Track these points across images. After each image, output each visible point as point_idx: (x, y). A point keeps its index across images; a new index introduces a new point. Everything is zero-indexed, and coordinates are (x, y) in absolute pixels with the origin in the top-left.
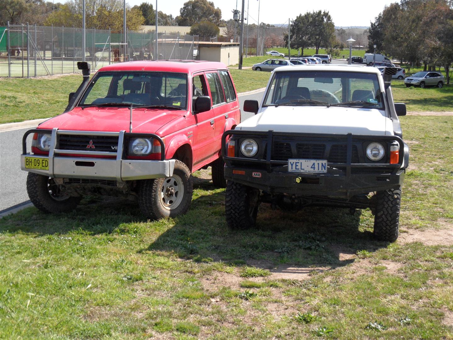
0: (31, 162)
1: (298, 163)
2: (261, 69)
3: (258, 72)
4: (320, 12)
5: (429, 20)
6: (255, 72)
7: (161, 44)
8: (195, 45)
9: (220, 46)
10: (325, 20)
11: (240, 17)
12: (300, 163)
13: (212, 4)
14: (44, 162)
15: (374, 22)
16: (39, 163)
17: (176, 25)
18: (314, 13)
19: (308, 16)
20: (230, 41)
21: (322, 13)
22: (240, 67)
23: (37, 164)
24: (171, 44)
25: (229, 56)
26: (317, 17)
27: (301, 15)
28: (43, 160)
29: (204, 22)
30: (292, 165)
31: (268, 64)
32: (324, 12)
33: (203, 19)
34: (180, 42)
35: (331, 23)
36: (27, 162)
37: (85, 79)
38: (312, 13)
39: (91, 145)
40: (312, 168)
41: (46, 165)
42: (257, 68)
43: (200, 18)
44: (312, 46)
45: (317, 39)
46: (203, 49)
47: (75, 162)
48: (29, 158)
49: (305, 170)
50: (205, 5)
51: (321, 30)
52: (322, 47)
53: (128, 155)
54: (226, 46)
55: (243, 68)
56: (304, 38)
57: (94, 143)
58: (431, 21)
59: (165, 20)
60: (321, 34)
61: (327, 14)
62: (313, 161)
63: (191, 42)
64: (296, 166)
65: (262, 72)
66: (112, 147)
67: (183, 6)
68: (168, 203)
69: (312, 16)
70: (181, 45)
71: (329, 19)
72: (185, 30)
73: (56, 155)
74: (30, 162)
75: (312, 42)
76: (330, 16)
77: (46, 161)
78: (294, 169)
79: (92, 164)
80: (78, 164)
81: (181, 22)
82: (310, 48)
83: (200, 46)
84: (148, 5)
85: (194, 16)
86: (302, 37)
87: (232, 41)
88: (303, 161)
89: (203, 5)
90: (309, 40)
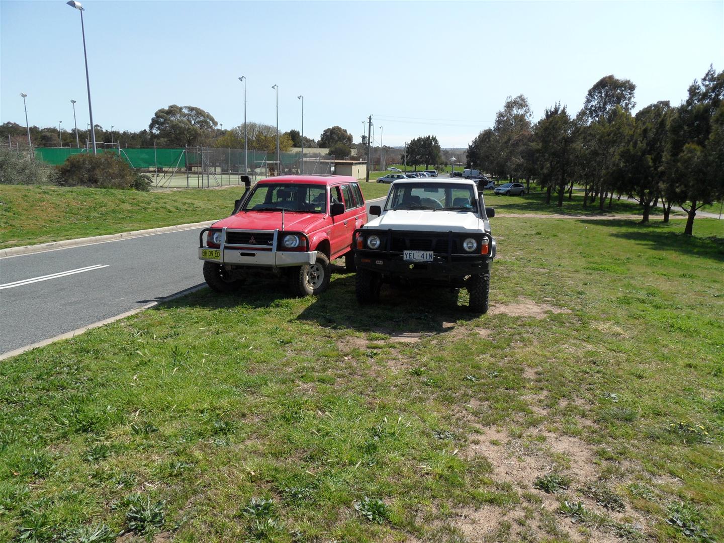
1: (411, 253)
2: (383, 182)
3: (381, 184)
4: (429, 137)
5: (515, 142)
6: (379, 184)
7: (306, 162)
8: (332, 163)
9: (351, 164)
10: (433, 143)
11: (367, 141)
12: (413, 254)
13: (345, 131)
15: (471, 144)
16: (213, 254)
17: (317, 147)
18: (425, 138)
19: (420, 140)
20: (359, 160)
21: (431, 138)
22: (367, 180)
23: (211, 255)
24: (314, 163)
25: (359, 172)
26: (427, 140)
28: (215, 252)
29: (339, 145)
30: (406, 255)
31: (388, 178)
32: (432, 137)
33: (339, 143)
34: (320, 161)
35: (438, 145)
36: (203, 253)
37: (247, 190)
38: (423, 137)
39: (252, 240)
40: (421, 257)
41: (218, 256)
42: (380, 181)
43: (336, 142)
44: (423, 164)
45: (427, 158)
46: (339, 166)
47: (240, 253)
48: (205, 250)
49: (416, 259)
50: (340, 131)
51: (430, 151)
52: (431, 164)
53: (281, 247)
54: (356, 164)
55: (369, 181)
56: (416, 158)
57: (255, 238)
58: (517, 143)
59: (309, 143)
60: (430, 154)
61: (435, 138)
62: (422, 252)
63: (329, 161)
64: (410, 256)
65: (384, 184)
66: (268, 242)
67: (323, 133)
68: (312, 284)
69: (423, 140)
70: (321, 163)
71: (436, 142)
72: (325, 151)
73: (226, 248)
74: (206, 253)
75: (423, 161)
76: (437, 140)
77: (218, 252)
78: (408, 258)
79: (253, 255)
80: (242, 254)
81: (322, 145)
82: (421, 165)
83: (336, 164)
84: (296, 132)
85: (331, 140)
86: (415, 156)
87: (361, 160)
88: (414, 252)
90: (421, 159)
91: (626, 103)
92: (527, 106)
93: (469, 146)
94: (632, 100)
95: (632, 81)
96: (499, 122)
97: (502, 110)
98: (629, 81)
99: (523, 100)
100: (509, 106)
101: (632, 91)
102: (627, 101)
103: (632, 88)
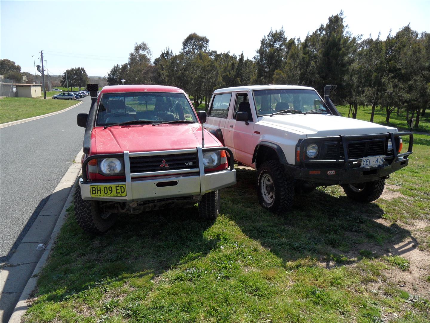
0: (100, 190)
1: (368, 159)
2: (58, 99)
3: (56, 100)
4: (79, 68)
5: (146, 71)
6: (55, 100)
8: (14, 85)
9: (30, 86)
10: (82, 72)
11: (41, 69)
12: (369, 160)
14: (119, 188)
15: (109, 73)
16: (112, 191)
18: (76, 69)
19: (72, 70)
20: (33, 84)
21: (80, 69)
22: (45, 98)
23: (109, 192)
25: (36, 92)
26: (78, 71)
27: (68, 70)
28: (116, 187)
30: (364, 162)
31: (61, 95)
32: (81, 68)
33: (10, 71)
34: (3, 84)
35: (86, 74)
36: (93, 190)
38: (74, 68)
39: (164, 164)
40: (376, 162)
41: (122, 192)
42: (55, 98)
44: (77, 86)
45: (79, 82)
46: (19, 88)
47: (156, 184)
48: (96, 187)
49: (372, 164)
51: (80, 77)
52: (82, 86)
54: (34, 86)
55: (47, 98)
56: (71, 82)
57: (167, 161)
58: (147, 72)
60: (81, 79)
61: (83, 69)
62: (377, 157)
63: (11, 84)
65: (59, 100)
66: (186, 163)
69: (75, 70)
71: (84, 71)
74: (98, 190)
75: (77, 84)
76: (85, 70)
77: (121, 187)
78: (365, 165)
79: (175, 183)
80: (159, 185)
82: (76, 87)
83: (17, 86)
85: (3, 69)
86: (71, 81)
87: (34, 83)
88: (371, 158)
89: (8, 63)
90: (75, 83)
91: (205, 50)
92: (148, 49)
93: (108, 74)
94: (208, 48)
95: (206, 37)
96: (131, 59)
97: (133, 51)
98: (205, 37)
99: (145, 45)
100: (137, 49)
101: (207, 43)
102: (205, 49)
103: (207, 41)
